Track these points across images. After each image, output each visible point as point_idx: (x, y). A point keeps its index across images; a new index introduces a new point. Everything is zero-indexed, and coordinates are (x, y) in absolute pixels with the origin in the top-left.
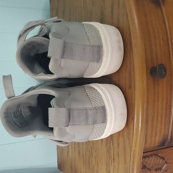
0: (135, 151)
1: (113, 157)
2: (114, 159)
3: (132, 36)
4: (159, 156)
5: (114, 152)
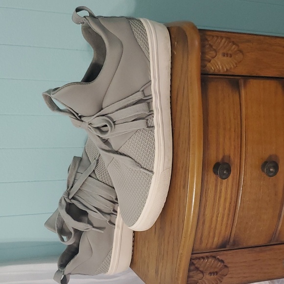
0: (182, 254)
4: (218, 258)
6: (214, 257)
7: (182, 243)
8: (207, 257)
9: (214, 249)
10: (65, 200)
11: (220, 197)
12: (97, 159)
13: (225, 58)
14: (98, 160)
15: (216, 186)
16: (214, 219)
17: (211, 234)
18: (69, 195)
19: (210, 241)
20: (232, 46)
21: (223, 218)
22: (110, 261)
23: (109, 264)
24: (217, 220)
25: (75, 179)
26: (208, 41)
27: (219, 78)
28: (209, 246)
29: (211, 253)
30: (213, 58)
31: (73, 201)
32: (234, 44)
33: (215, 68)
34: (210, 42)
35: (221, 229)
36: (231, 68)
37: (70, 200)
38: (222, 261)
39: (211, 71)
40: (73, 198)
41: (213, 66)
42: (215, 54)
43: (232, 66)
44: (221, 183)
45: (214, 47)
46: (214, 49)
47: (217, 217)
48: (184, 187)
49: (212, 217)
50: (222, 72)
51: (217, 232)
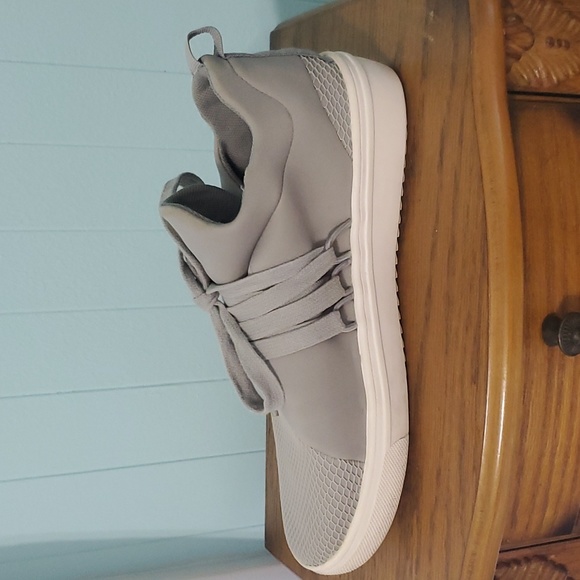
0: (474, 554)
1: (415, 557)
2: (417, 562)
3: (489, 238)
4: (552, 561)
5: (419, 543)
6: (543, 558)
8: (527, 560)
11: (559, 403)
13: (554, 51)
15: (550, 374)
16: (546, 461)
17: (539, 500)
19: (536, 517)
20: (569, 22)
21: (567, 456)
24: (552, 463)
26: (512, 7)
28: (533, 529)
29: (536, 549)
30: (527, 49)
32: (573, 18)
33: (531, 76)
34: (516, 11)
35: (562, 486)
36: (567, 76)
38: (562, 568)
39: (522, 84)
41: (525, 70)
42: (529, 40)
43: (571, 73)
44: (562, 367)
45: (527, 24)
46: (528, 28)
47: (553, 455)
48: (475, 380)
49: (541, 456)
50: (546, 87)
51: (553, 491)
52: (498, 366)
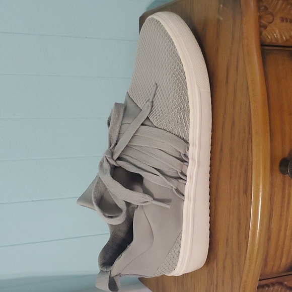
0: (246, 282)
1: (215, 283)
2: (216, 286)
3: (252, 119)
4: (286, 285)
5: (217, 276)
6: (281, 284)
7: (246, 267)
8: (273, 284)
9: (282, 272)
10: (108, 161)
12: (150, 100)
13: (284, 24)
14: (152, 102)
15: (284, 189)
16: (282, 233)
17: (279, 253)
18: (112, 154)
19: (277, 262)
22: (179, 251)
23: (178, 256)
24: (285, 234)
25: (119, 134)
26: (263, 2)
27: (278, 50)
28: (276, 269)
29: (277, 279)
30: (270, 23)
31: (120, 163)
33: (273, 37)
34: (264, 4)
36: (291, 37)
37: (116, 161)
39: (268, 41)
40: (119, 159)
41: (269, 34)
42: (271, 19)
44: (290, 185)
45: (270, 10)
46: (271, 13)
47: (286, 230)
48: (245, 192)
49: (280, 231)
50: (280, 42)
51: (285, 250)
52: (257, 185)
